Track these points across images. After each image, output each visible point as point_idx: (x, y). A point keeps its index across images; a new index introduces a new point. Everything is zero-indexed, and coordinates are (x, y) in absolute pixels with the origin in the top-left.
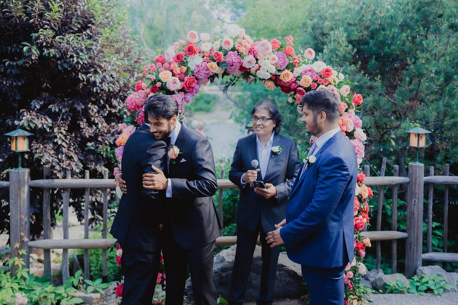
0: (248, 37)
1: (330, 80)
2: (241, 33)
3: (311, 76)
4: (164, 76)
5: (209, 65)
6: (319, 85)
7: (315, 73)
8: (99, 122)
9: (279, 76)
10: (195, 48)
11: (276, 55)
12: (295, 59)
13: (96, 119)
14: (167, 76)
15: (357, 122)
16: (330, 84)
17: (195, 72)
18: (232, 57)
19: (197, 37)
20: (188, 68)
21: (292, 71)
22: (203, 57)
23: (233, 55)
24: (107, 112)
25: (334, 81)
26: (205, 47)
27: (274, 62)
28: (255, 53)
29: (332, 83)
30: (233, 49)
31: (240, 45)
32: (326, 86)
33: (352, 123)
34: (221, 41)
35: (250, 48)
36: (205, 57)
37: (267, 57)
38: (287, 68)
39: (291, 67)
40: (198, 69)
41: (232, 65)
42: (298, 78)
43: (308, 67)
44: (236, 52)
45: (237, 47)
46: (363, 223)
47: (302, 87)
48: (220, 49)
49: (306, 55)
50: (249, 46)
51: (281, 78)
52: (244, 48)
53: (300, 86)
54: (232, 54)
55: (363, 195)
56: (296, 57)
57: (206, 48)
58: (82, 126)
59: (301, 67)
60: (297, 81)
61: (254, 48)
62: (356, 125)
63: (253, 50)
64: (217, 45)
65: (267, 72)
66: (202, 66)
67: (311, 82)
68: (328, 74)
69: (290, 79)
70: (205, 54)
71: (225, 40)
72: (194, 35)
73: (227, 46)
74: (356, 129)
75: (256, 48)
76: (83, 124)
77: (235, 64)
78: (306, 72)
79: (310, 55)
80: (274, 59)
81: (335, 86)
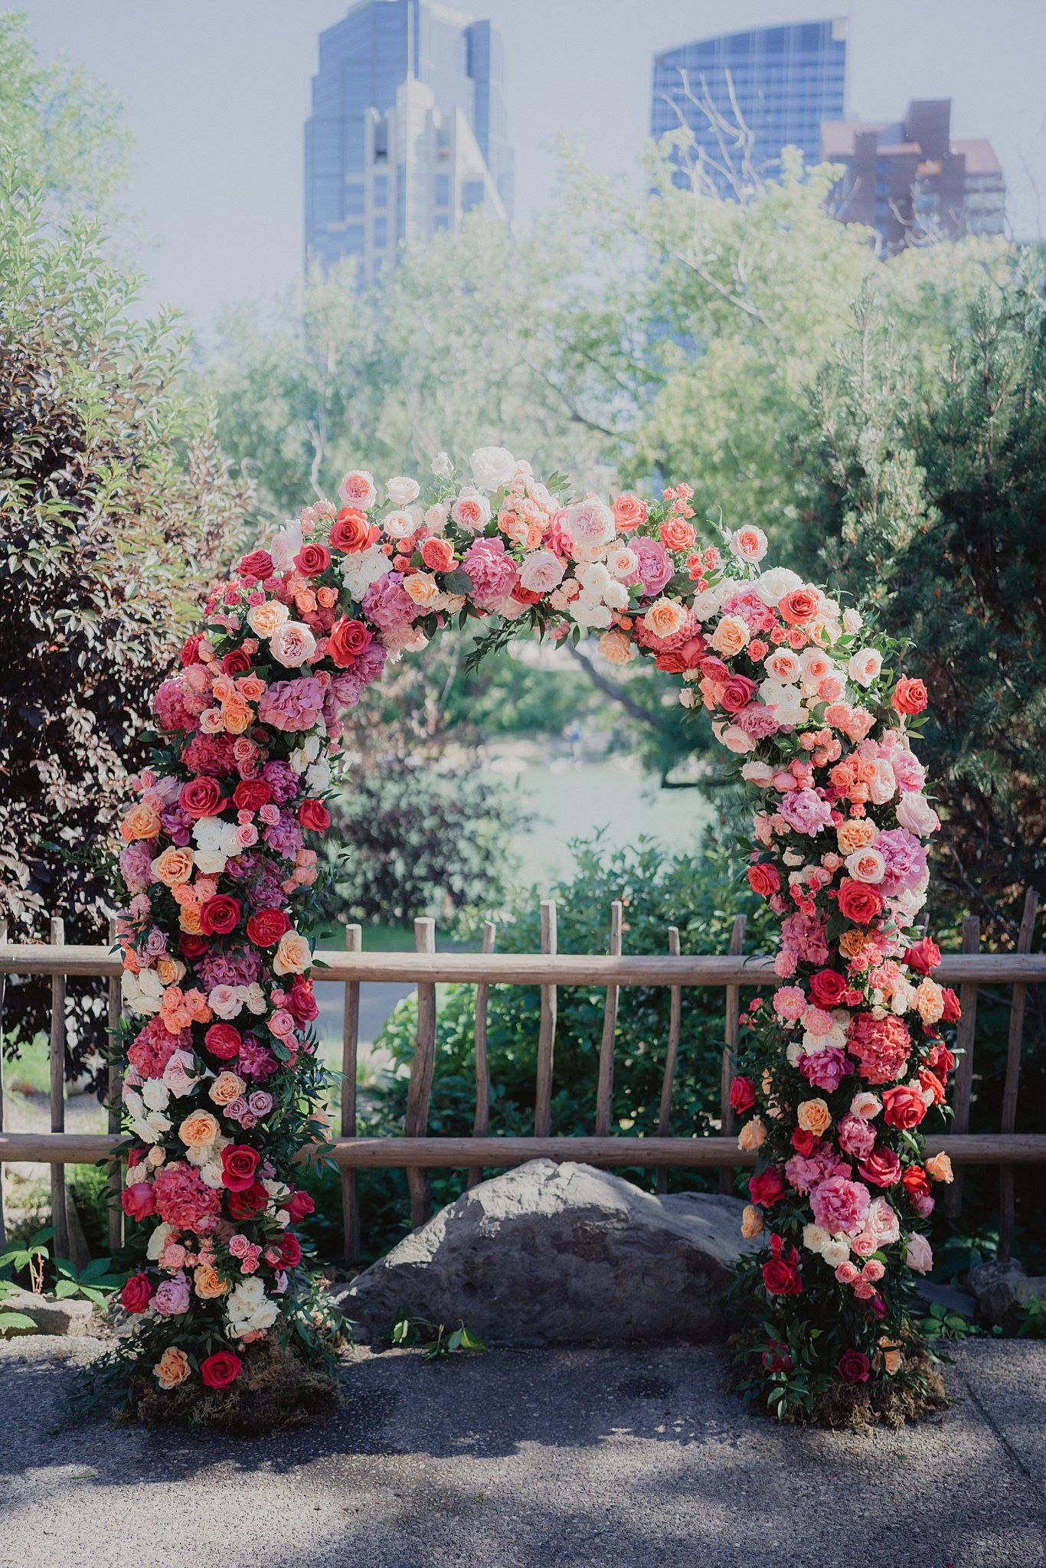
0: (539, 490)
1: (812, 634)
2: (521, 476)
3: (750, 619)
4: (262, 619)
5: (408, 582)
6: (773, 648)
7: (763, 609)
8: (100, 765)
9: (643, 616)
10: (364, 527)
11: (634, 548)
12: (695, 561)
13: (90, 753)
14: (272, 617)
15: (907, 771)
16: (811, 644)
17: (367, 605)
18: (487, 557)
19: (373, 491)
20: (343, 593)
21: (687, 602)
22: (391, 558)
23: (487, 551)
24: (132, 732)
25: (825, 635)
26: (396, 523)
27: (623, 573)
28: (564, 541)
29: (818, 641)
30: (490, 532)
31: (513, 515)
32: (799, 652)
33: (891, 774)
34: (452, 504)
35: (544, 525)
36: (398, 558)
37: (601, 557)
38: (669, 590)
39: (681, 588)
40: (376, 597)
41: (487, 584)
42: (708, 626)
43: (741, 588)
44: (498, 539)
45: (501, 525)
46: (923, 1104)
47: (718, 654)
48: (450, 530)
49: (736, 549)
50: (542, 519)
51: (648, 623)
52: (524, 527)
53: (711, 652)
54: (486, 546)
55: (923, 1012)
56: (699, 555)
57: (400, 526)
58: (44, 777)
59: (720, 589)
60: (706, 636)
61: (559, 527)
62: (905, 782)
63: (556, 533)
64: (436, 516)
65: (603, 604)
66: (386, 585)
67: (746, 640)
68: (801, 613)
69: (678, 628)
70: (400, 548)
71: (465, 498)
72: (364, 483)
73: (470, 519)
74: (904, 795)
75: (565, 527)
76: (49, 770)
77: (496, 579)
78: (734, 605)
79: (749, 547)
80: (624, 563)
81: (827, 651)
